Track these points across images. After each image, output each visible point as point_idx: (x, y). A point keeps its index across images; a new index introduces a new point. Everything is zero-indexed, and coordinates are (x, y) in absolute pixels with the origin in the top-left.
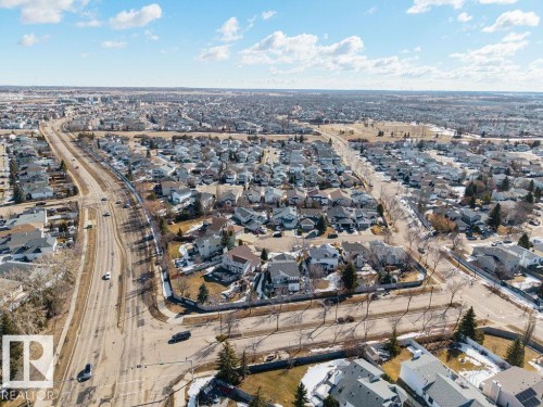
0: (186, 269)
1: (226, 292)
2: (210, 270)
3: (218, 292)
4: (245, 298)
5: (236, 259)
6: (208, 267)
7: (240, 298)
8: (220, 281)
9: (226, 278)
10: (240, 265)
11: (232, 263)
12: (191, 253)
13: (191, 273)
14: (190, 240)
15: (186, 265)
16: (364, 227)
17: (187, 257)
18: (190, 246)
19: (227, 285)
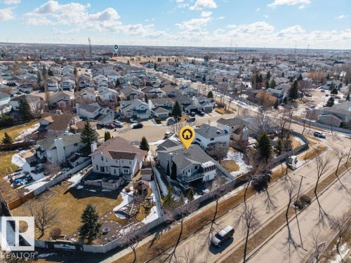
0: (34, 187)
1: (120, 207)
2: (76, 179)
3: (108, 210)
4: (155, 209)
5: (115, 155)
6: (70, 176)
7: (147, 210)
8: (100, 192)
9: (109, 186)
10: (126, 162)
11: (112, 161)
12: (33, 162)
13: (44, 190)
14: (25, 146)
15: (30, 180)
16: (209, 111)
17: (29, 169)
18: (29, 154)
19: (114, 195)
